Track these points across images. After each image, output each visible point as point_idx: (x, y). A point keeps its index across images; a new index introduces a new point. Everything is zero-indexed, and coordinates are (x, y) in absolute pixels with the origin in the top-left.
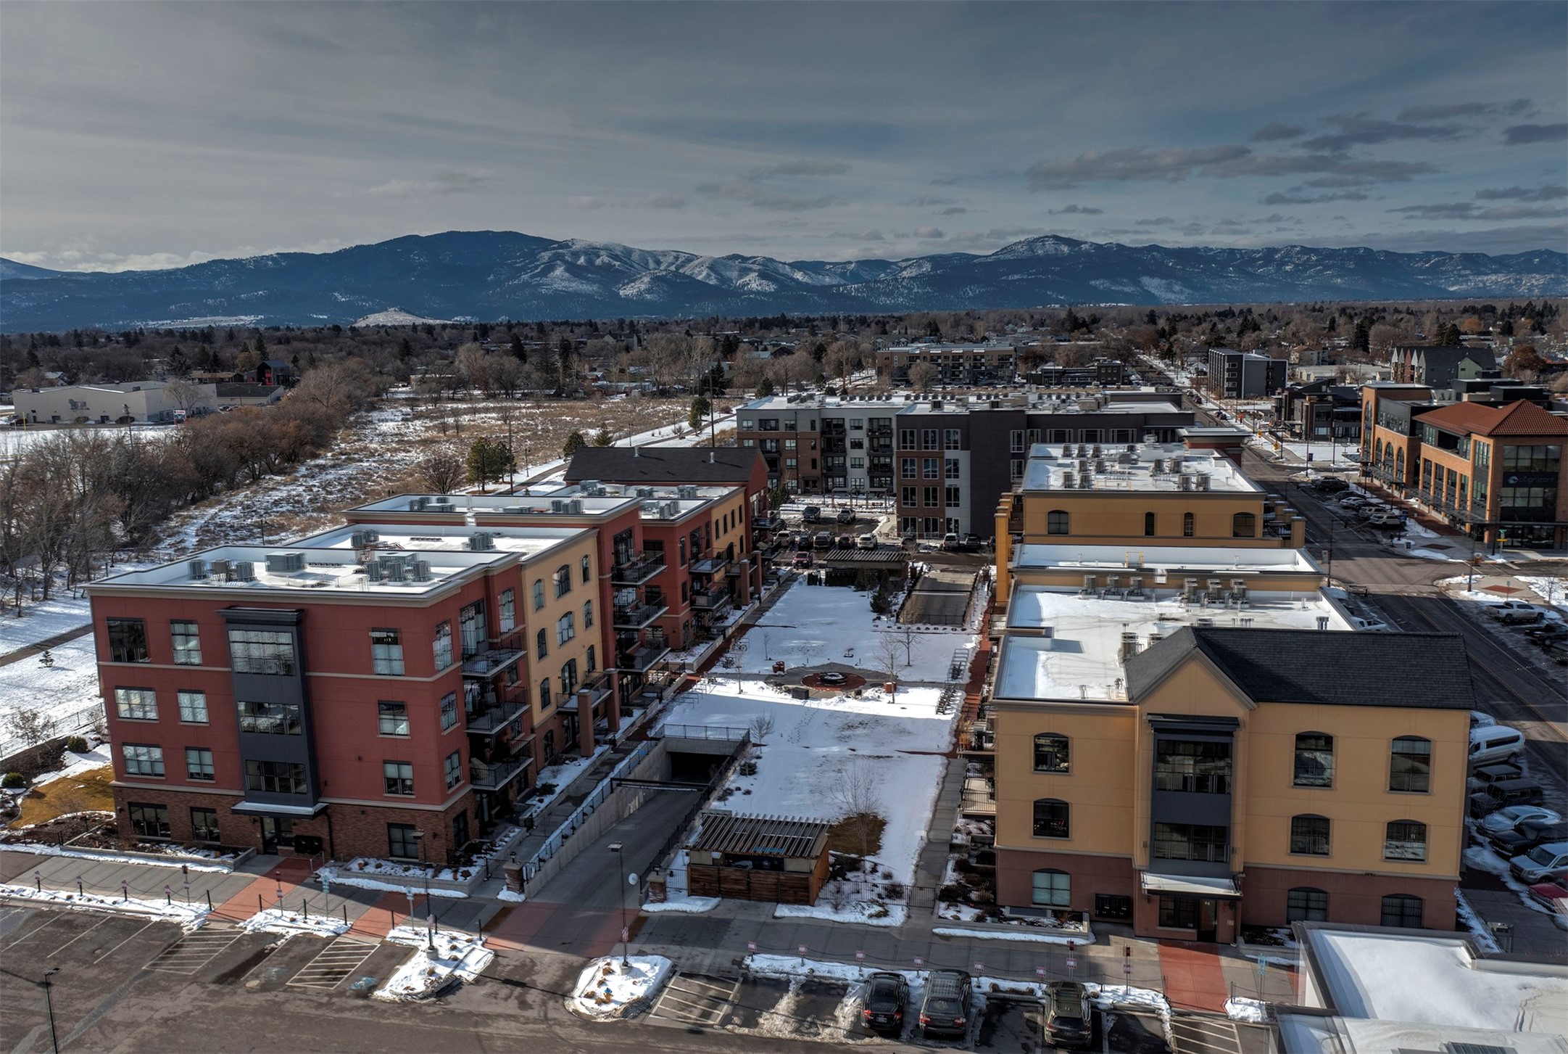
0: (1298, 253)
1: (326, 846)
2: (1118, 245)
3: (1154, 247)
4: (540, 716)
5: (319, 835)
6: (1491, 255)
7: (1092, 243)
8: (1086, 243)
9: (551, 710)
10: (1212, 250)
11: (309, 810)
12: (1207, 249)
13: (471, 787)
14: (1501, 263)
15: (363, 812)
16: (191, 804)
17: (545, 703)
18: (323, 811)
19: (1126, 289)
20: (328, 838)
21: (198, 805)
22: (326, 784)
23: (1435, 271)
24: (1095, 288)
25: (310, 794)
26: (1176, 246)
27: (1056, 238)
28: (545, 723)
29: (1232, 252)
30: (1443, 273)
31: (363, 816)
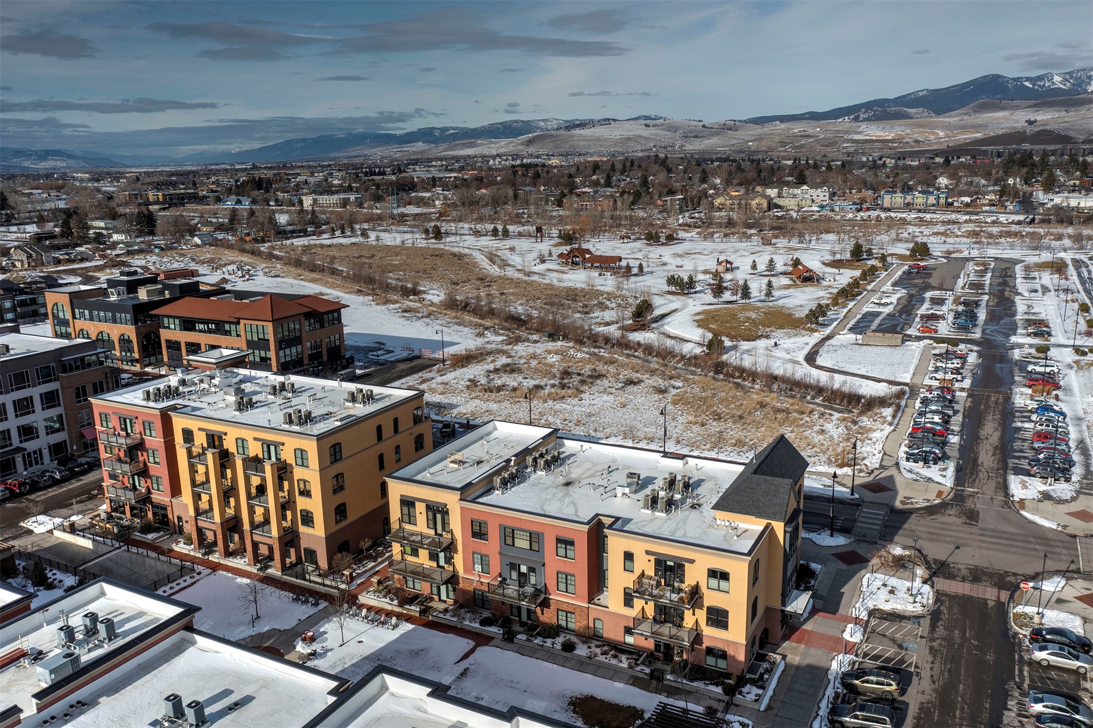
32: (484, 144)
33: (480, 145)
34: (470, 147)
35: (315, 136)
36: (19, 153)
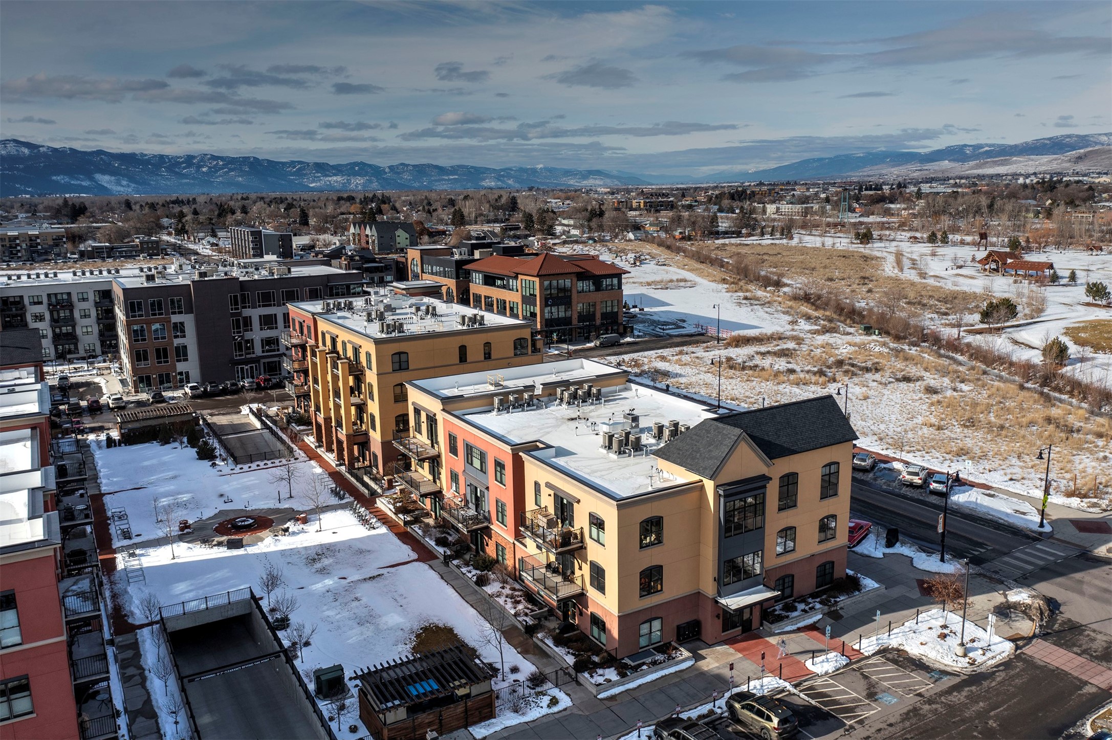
0: (209, 159)
2: (71, 149)
3: (100, 152)
6: (331, 164)
7: (49, 147)
8: (43, 146)
10: (146, 155)
12: (143, 155)
14: (338, 169)
19: (84, 183)
23: (300, 173)
24: (57, 182)
26: (118, 151)
27: (16, 141)
29: (162, 157)
30: (305, 175)
32: (1020, 162)
33: (1016, 162)
34: (1003, 165)
35: (832, 156)
36: (568, 173)
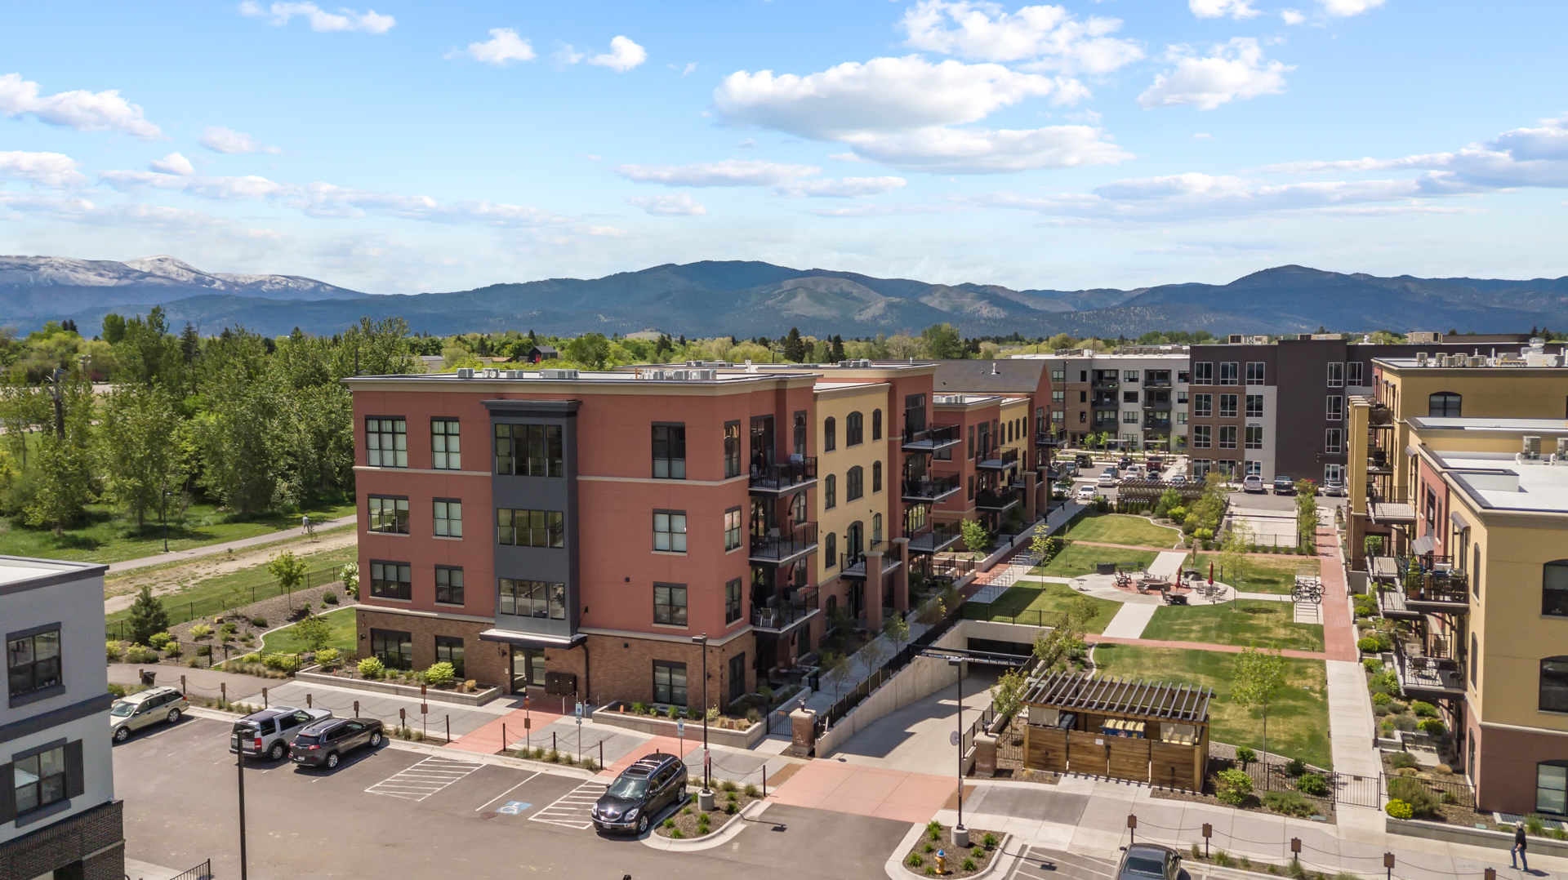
1: (582, 686)
4: (824, 575)
5: (574, 671)
9: (835, 571)
11: (565, 640)
13: (751, 628)
15: (626, 646)
16: (438, 632)
17: (830, 561)
18: (581, 642)
20: (584, 676)
21: (444, 634)
22: (586, 610)
25: (568, 621)
28: (828, 584)
31: (626, 650)
